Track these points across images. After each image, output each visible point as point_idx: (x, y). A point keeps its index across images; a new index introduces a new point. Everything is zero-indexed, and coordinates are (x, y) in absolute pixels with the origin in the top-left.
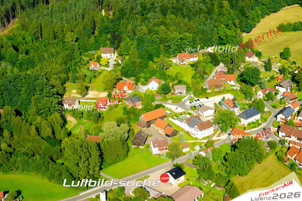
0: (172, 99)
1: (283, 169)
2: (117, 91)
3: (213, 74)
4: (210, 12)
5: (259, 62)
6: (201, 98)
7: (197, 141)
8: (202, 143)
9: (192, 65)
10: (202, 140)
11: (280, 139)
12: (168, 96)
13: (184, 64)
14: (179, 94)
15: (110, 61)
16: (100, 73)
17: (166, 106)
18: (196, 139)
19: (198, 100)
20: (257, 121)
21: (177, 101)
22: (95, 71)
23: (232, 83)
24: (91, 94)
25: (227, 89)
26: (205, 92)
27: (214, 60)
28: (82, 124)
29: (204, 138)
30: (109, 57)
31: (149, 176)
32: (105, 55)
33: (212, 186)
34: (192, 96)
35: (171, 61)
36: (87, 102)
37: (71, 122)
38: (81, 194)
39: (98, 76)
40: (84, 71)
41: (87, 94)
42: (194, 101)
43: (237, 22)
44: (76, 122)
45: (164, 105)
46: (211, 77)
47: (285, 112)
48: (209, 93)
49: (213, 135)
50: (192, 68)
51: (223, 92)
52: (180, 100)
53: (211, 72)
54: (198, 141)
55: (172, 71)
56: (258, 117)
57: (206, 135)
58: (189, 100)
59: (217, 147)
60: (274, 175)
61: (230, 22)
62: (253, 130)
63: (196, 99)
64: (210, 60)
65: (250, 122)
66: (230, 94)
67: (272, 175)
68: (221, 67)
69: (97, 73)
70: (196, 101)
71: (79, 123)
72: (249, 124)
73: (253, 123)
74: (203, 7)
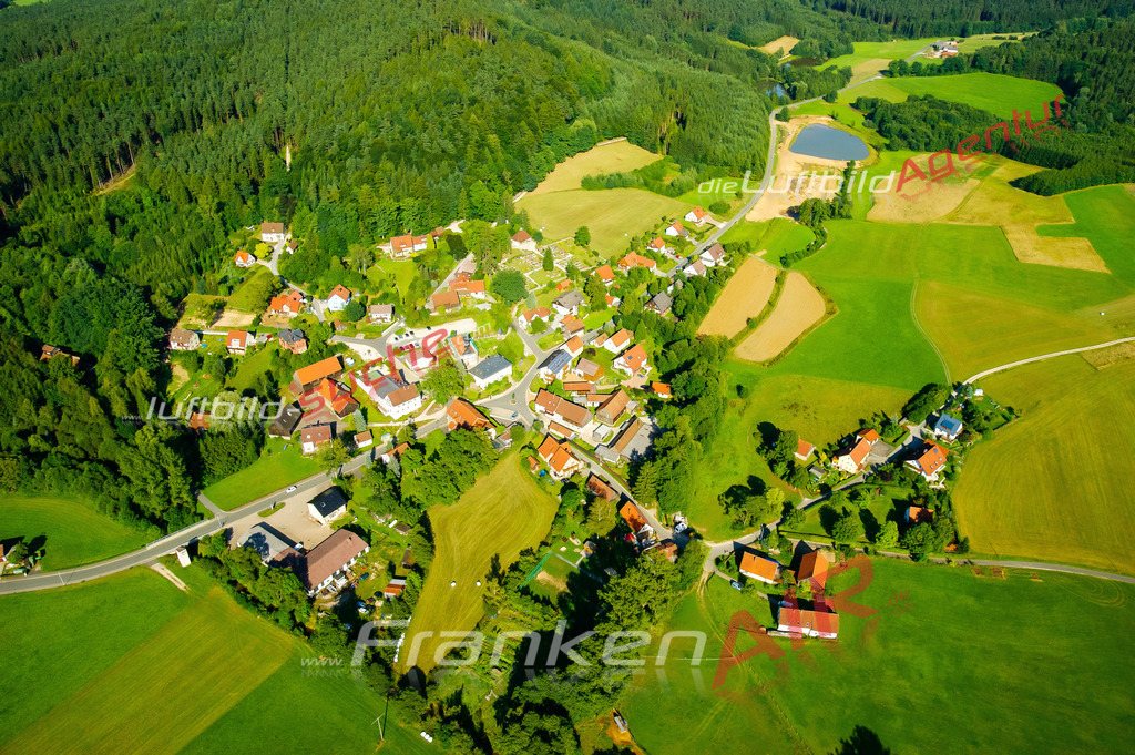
0: (363, 331)
1: (526, 484)
2: (273, 313)
3: (451, 276)
4: (459, 156)
5: (537, 252)
6: (419, 327)
7: (389, 425)
8: (396, 428)
9: (416, 260)
10: (398, 421)
11: (535, 417)
12: (360, 324)
13: (403, 257)
14: (380, 321)
15: (275, 247)
16: (254, 273)
17: (352, 346)
18: (389, 419)
19: (412, 333)
20: (506, 378)
21: (373, 335)
22: (244, 270)
23: (480, 296)
24: (229, 318)
25: (469, 308)
26: (428, 316)
27: (457, 247)
28: (199, 382)
29: (403, 418)
30: (275, 240)
31: (283, 505)
32: (269, 235)
33: (391, 526)
34: (402, 324)
35: (381, 250)
36: (215, 336)
37: (179, 378)
38: (149, 548)
39: (248, 278)
40: (226, 270)
41: (218, 318)
42: (404, 336)
43: (507, 175)
44: (188, 379)
45: (347, 344)
46: (445, 283)
47: (552, 363)
48: (434, 318)
49: (420, 411)
50: (415, 264)
51: (461, 314)
52: (380, 334)
53: (448, 271)
54: (392, 424)
55: (378, 271)
56: (508, 371)
57: (407, 412)
58: (396, 333)
59: (422, 436)
60: (507, 498)
61: (493, 176)
62: (494, 397)
63: (409, 330)
64: (449, 250)
65: (492, 382)
66: (471, 320)
67: (504, 497)
68: (467, 264)
69: (247, 274)
70: (407, 335)
71: (193, 381)
72: (490, 386)
73: (496, 382)
74: (450, 147)
